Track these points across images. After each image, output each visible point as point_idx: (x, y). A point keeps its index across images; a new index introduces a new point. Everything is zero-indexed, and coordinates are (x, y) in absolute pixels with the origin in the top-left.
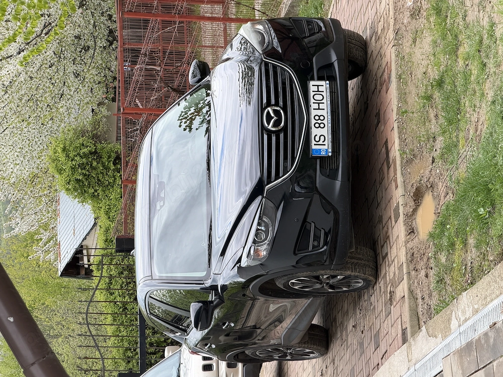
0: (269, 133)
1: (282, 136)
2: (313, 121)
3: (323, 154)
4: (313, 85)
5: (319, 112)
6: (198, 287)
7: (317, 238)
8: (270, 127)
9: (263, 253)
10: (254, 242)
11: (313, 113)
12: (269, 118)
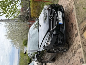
0: (51, 20)
1: (53, 21)
2: (59, 18)
3: (61, 24)
4: (58, 12)
5: (60, 17)
6: (37, 51)
7: (60, 40)
8: (51, 19)
9: (49, 44)
10: (48, 41)
11: (59, 17)
12: (51, 17)
